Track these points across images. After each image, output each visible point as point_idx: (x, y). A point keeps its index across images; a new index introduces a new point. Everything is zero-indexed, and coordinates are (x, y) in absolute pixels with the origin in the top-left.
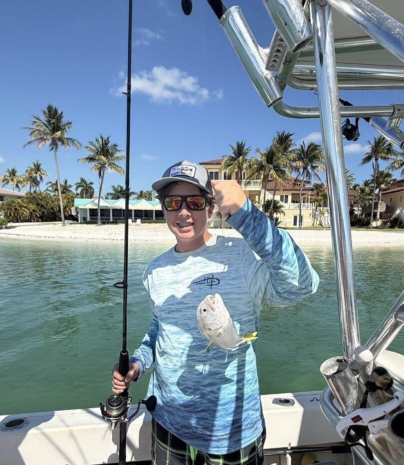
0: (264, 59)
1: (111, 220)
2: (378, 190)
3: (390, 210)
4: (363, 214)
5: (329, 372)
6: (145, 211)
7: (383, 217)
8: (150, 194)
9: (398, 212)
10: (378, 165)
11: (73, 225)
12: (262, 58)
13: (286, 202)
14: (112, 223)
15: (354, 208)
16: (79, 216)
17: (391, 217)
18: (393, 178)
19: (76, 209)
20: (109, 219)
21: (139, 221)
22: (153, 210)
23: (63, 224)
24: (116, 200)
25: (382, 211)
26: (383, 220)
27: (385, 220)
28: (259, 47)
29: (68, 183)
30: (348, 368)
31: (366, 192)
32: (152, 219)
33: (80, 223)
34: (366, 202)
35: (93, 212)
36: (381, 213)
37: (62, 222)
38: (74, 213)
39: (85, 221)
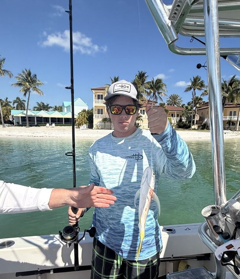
0: (167, 12)
1: (36, 124)
2: (195, 108)
3: (202, 119)
4: (187, 121)
5: (206, 215)
6: (58, 118)
7: (198, 123)
8: (61, 108)
9: (206, 120)
10: (195, 93)
11: (10, 127)
12: (165, 12)
13: (144, 114)
14: (36, 126)
15: (182, 118)
16: (14, 121)
17: (202, 123)
18: (203, 101)
19: (12, 117)
20: (34, 123)
21: (54, 125)
22: (63, 118)
23: (3, 126)
24: (39, 111)
25: (197, 120)
26: (198, 125)
27: (199, 125)
28: (164, 4)
29: (8, 100)
30: (220, 212)
31: (189, 108)
32: (63, 124)
33: (15, 126)
34: (188, 114)
35: (23, 119)
36: (197, 121)
37: (2, 125)
38: (11, 120)
39: (18, 125)
